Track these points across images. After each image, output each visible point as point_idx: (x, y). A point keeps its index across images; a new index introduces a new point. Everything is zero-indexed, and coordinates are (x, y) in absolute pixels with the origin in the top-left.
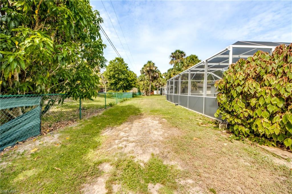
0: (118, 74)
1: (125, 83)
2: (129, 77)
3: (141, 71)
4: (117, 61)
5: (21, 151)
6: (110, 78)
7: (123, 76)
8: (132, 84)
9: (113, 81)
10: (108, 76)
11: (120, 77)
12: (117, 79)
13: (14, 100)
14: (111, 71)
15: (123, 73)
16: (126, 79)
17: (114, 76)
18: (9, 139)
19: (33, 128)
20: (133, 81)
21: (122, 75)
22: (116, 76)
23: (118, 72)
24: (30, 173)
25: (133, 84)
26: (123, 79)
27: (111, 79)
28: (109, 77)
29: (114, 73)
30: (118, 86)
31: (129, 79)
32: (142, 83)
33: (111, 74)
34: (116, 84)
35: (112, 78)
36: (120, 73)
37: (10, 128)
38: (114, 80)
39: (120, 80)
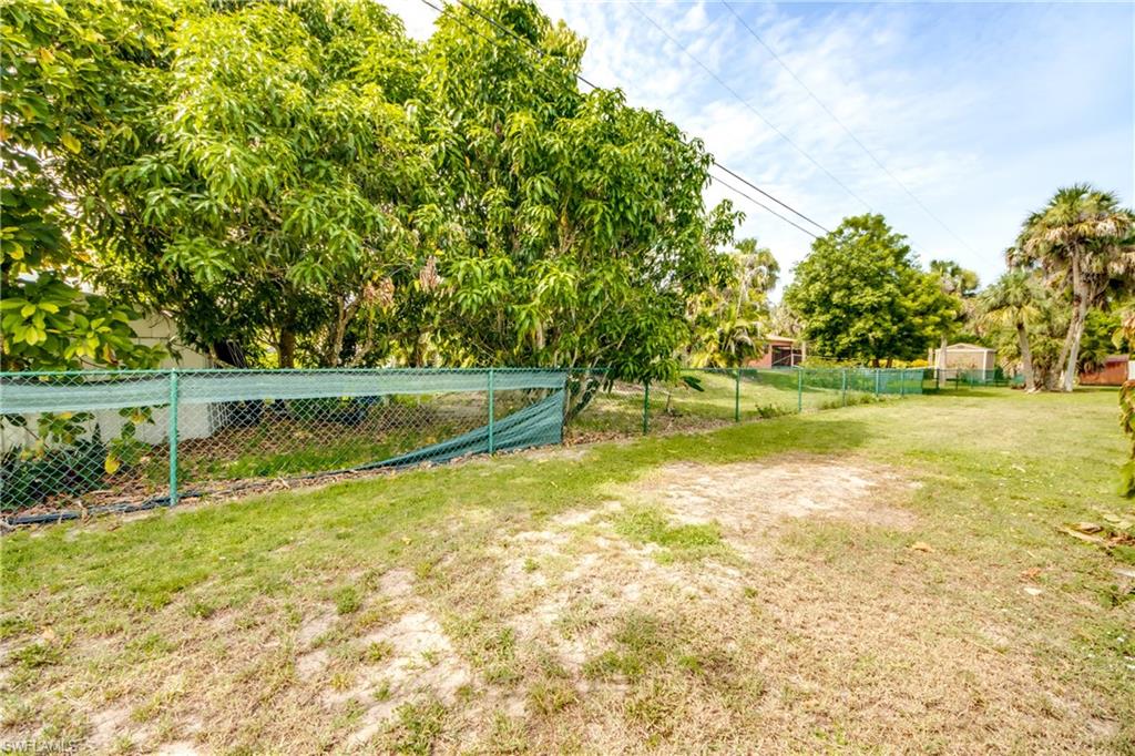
0: (848, 287)
1: (880, 325)
2: (911, 296)
3: (1011, 250)
4: (848, 231)
5: (530, 458)
6: (809, 311)
7: (868, 296)
8: (924, 326)
9: (820, 320)
10: (799, 301)
11: (855, 300)
12: (837, 311)
13: (529, 376)
14: (814, 280)
15: (874, 280)
16: (892, 307)
17: (825, 301)
18: (520, 437)
19: (551, 427)
20: (936, 311)
21: (869, 290)
22: (836, 298)
23: (845, 280)
24: (527, 480)
25: (931, 328)
26: (874, 310)
27: (814, 311)
28: (802, 305)
29: (827, 288)
30: (844, 341)
31: (908, 303)
32: (1006, 318)
33: (812, 293)
34: (834, 330)
35: (818, 309)
36: (854, 282)
37: (522, 421)
38: (828, 317)
39: (853, 312)
